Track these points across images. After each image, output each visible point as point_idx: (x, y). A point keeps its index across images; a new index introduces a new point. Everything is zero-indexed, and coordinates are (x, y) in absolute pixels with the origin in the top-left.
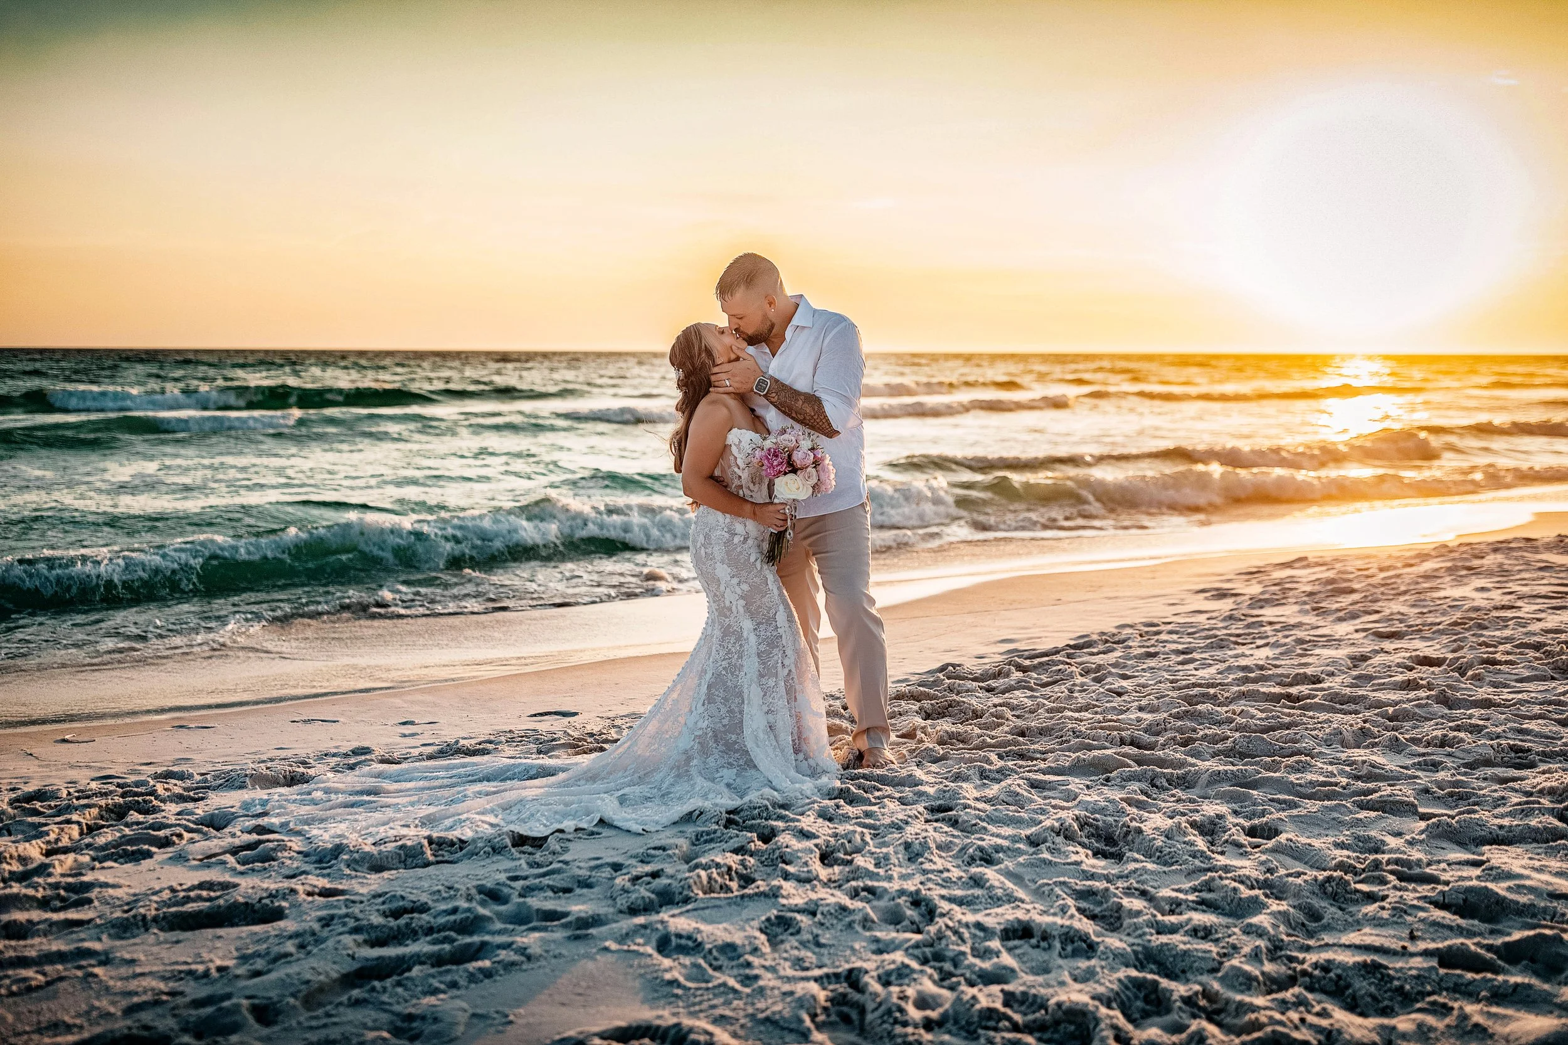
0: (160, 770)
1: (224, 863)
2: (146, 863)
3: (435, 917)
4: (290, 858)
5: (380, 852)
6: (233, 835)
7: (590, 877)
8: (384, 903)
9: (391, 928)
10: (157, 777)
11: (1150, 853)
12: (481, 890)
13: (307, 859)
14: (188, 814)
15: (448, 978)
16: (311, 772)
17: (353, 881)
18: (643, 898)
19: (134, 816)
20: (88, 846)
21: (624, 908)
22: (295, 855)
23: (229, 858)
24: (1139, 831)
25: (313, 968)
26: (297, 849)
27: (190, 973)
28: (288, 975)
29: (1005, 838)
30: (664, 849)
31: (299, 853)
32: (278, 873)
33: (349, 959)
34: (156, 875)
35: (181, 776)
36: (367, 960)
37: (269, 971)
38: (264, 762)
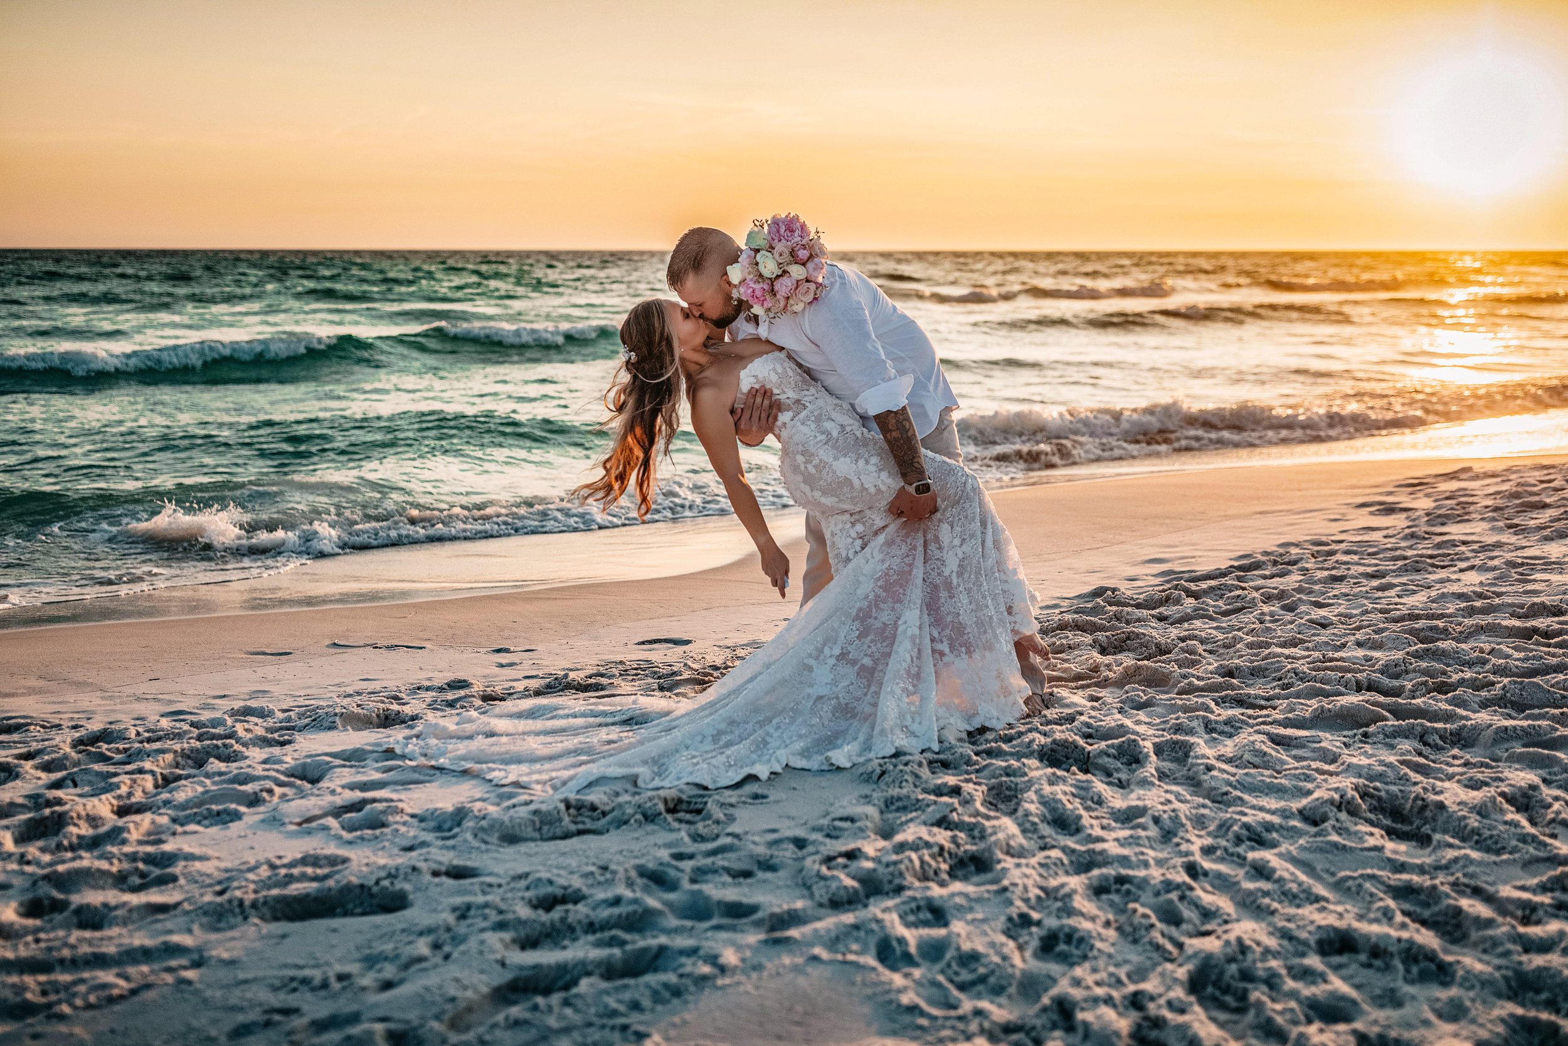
0: (238, 705)
1: (326, 828)
2: (235, 827)
3: (594, 909)
4: (404, 824)
5: (511, 819)
6: (333, 792)
7: (772, 857)
8: (528, 888)
9: (543, 924)
10: (233, 713)
11: (1465, 835)
12: (643, 872)
13: (423, 825)
14: (275, 763)
15: (627, 996)
16: (407, 710)
17: (485, 856)
18: (846, 888)
19: (215, 765)
20: (166, 803)
21: (825, 900)
22: (406, 818)
23: (331, 821)
24: (1441, 806)
25: (457, 980)
26: (410, 811)
27: (305, 981)
28: (427, 989)
29: (1273, 812)
30: (852, 820)
31: (413, 816)
32: (392, 843)
33: (498, 968)
34: (247, 843)
35: (262, 714)
36: (521, 968)
37: (401, 982)
38: (350, 696)
